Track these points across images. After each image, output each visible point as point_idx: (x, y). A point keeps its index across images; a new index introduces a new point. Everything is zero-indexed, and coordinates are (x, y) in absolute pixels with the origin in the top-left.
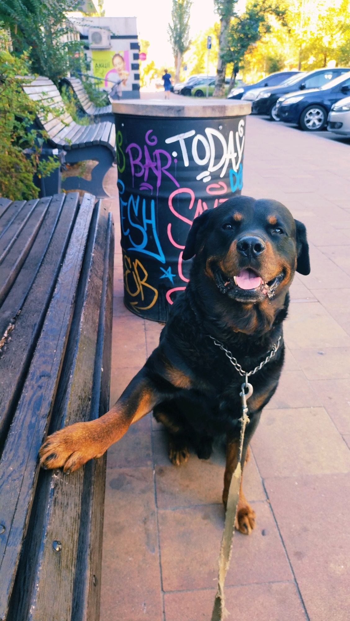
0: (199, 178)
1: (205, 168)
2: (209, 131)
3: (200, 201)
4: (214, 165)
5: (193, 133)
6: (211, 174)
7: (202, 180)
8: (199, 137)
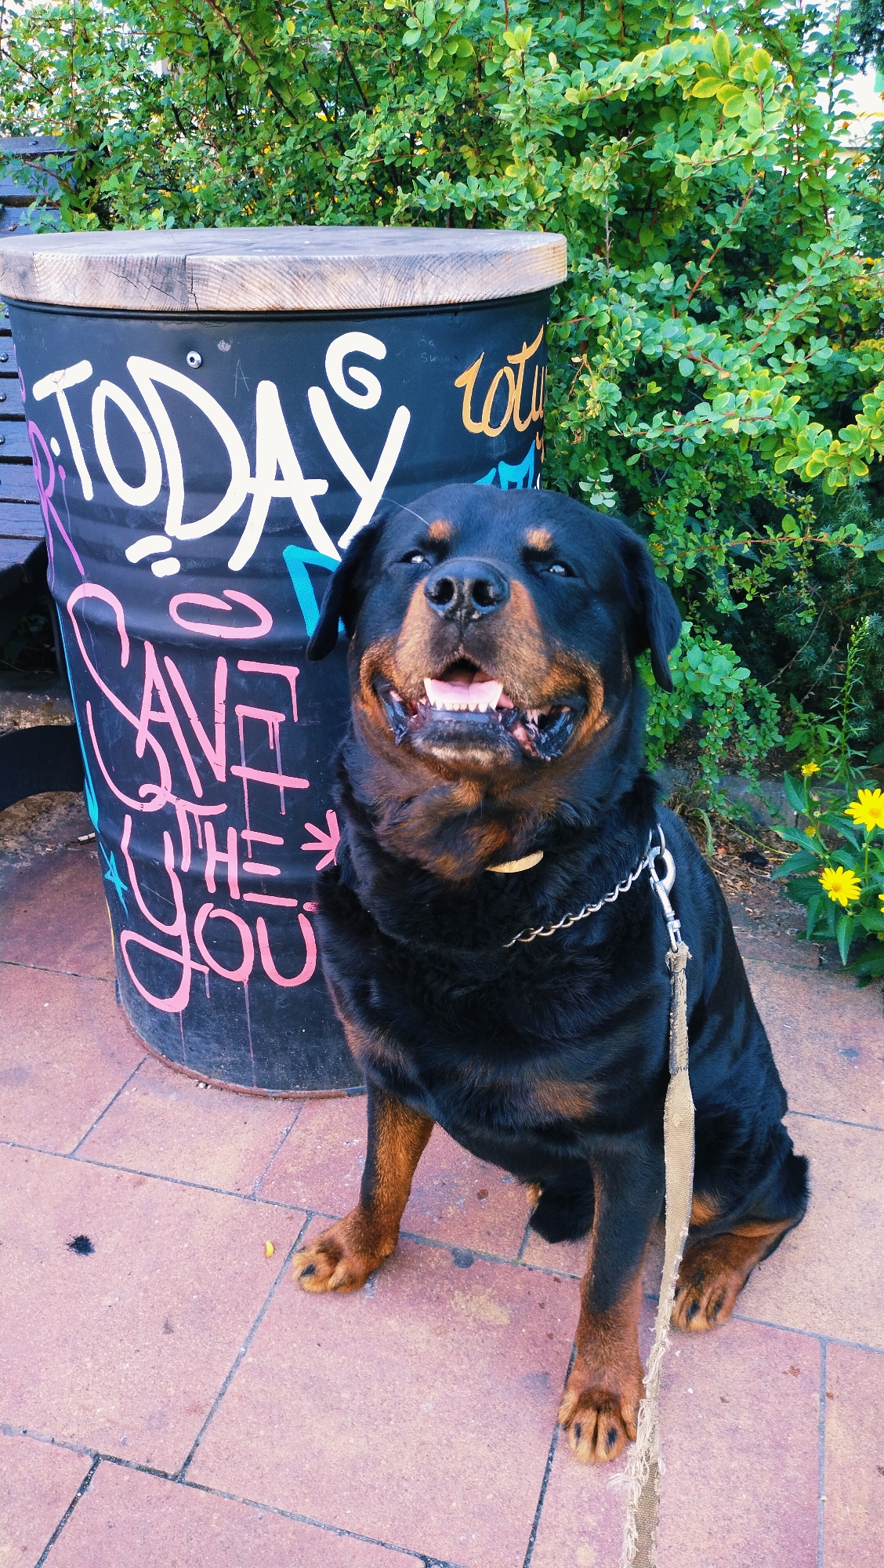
0: (135, 553)
1: (151, 521)
2: (143, 370)
3: (149, 648)
4: (188, 518)
5: (82, 371)
6: (180, 550)
7: (146, 563)
8: (107, 390)
